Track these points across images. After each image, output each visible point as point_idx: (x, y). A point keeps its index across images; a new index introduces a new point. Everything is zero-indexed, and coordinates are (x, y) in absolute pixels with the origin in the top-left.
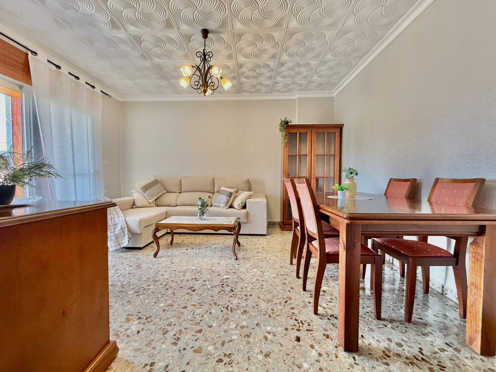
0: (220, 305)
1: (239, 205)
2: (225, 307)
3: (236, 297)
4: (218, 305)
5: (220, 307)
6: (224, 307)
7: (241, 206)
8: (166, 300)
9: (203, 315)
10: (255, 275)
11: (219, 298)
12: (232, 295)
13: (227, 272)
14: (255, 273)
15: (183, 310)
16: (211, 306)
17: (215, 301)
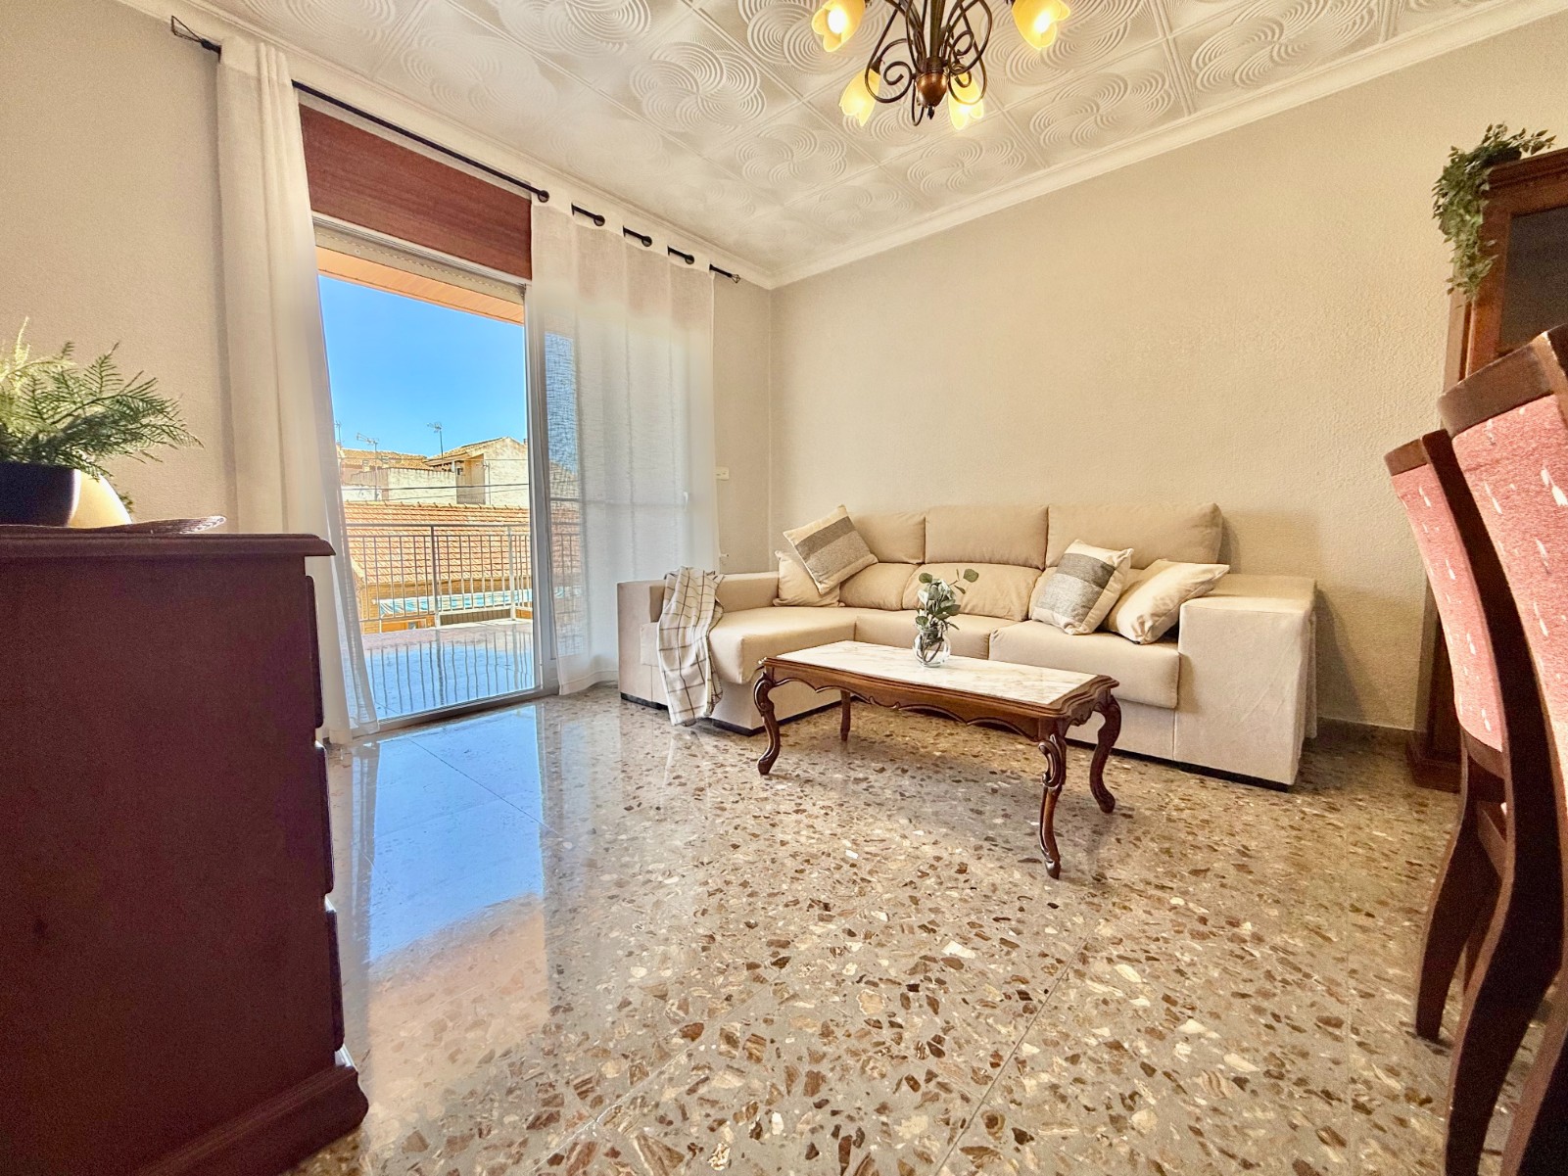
0: (828, 1108)
1: (1142, 624)
2: (843, 1134)
3: (935, 1098)
4: (819, 1106)
5: (821, 1116)
6: (835, 1134)
7: (1152, 628)
8: (665, 958)
9: (721, 1122)
10: (1113, 1006)
11: (851, 1062)
12: (921, 1078)
13: (972, 925)
14: (1119, 994)
15: (678, 1041)
16: (783, 1089)
17: (824, 1068)
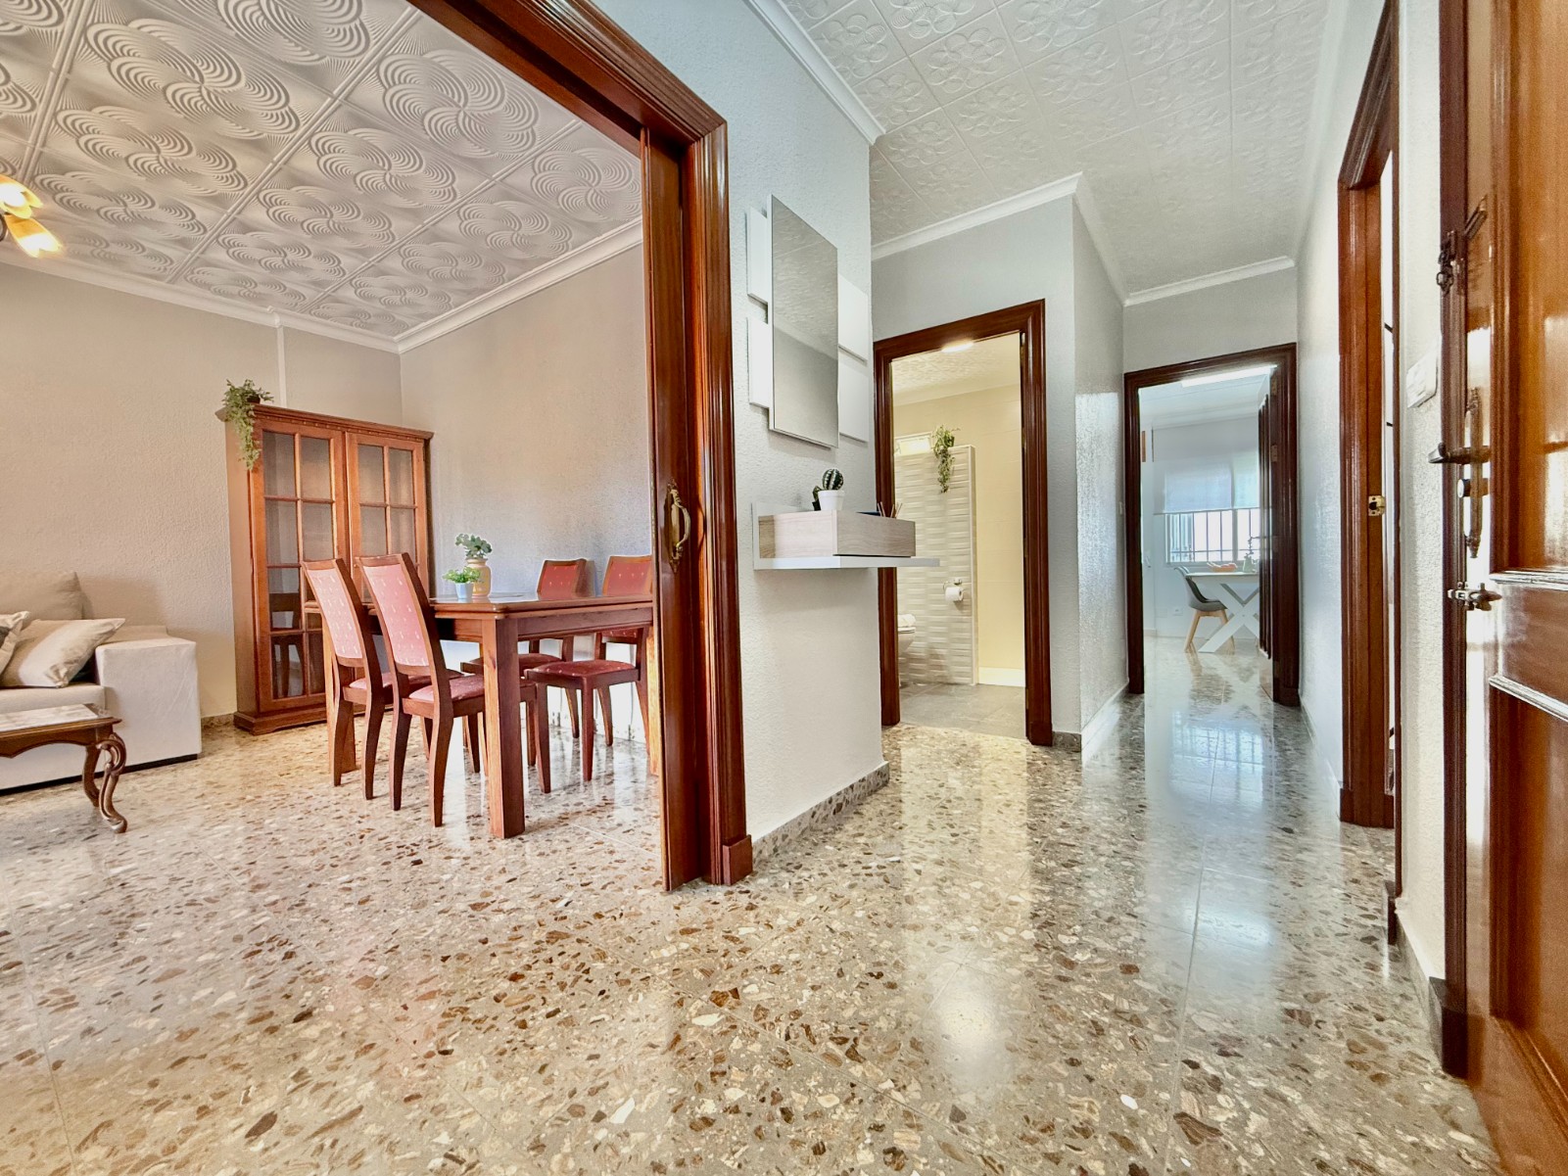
1: (57, 672)
7: (67, 674)
